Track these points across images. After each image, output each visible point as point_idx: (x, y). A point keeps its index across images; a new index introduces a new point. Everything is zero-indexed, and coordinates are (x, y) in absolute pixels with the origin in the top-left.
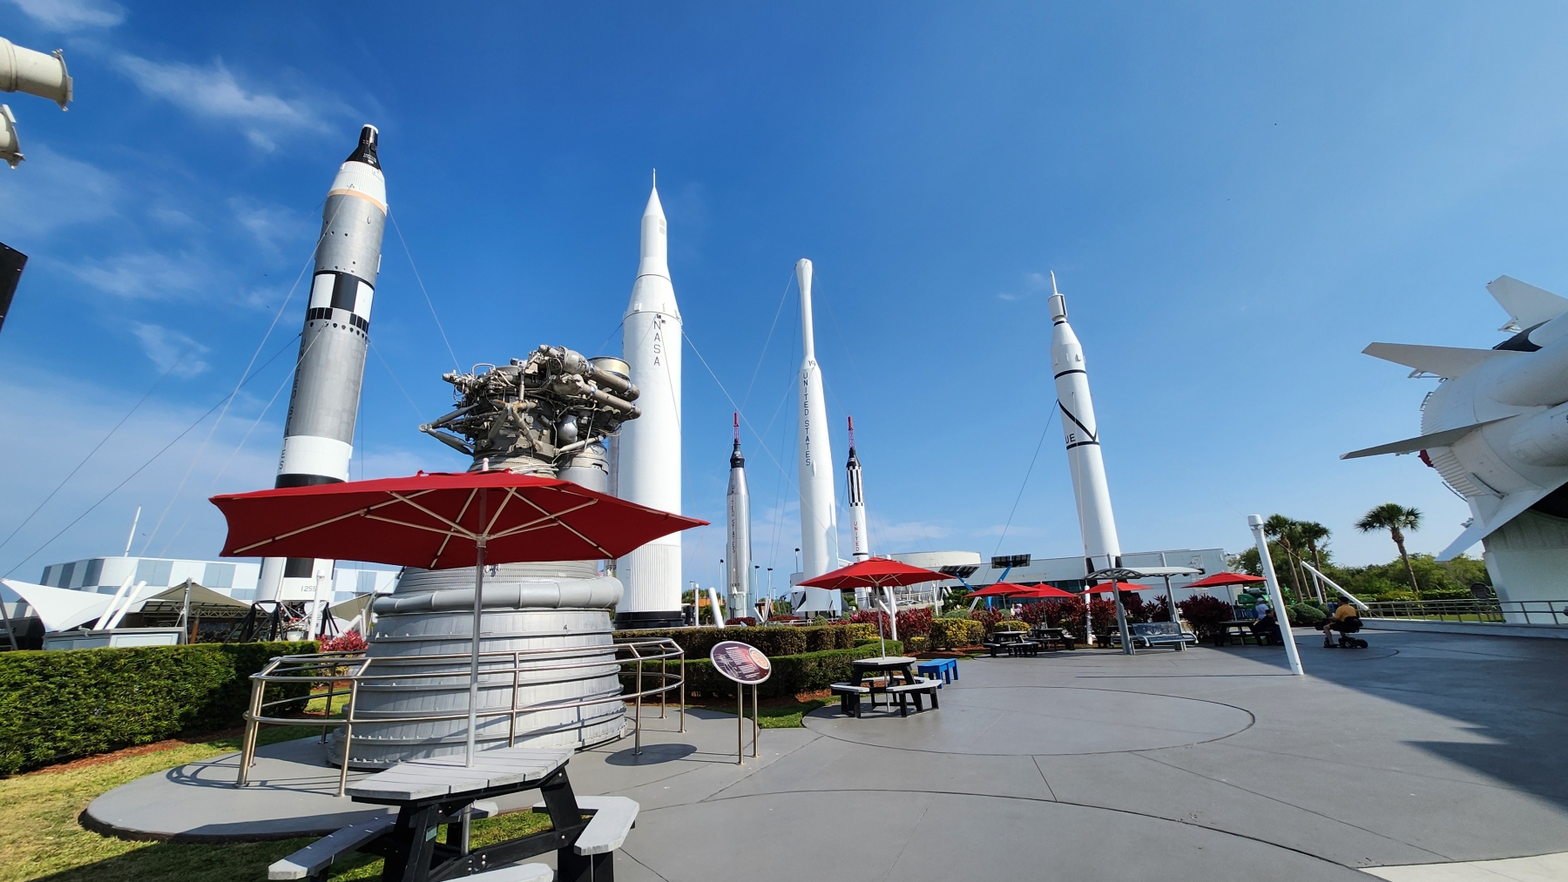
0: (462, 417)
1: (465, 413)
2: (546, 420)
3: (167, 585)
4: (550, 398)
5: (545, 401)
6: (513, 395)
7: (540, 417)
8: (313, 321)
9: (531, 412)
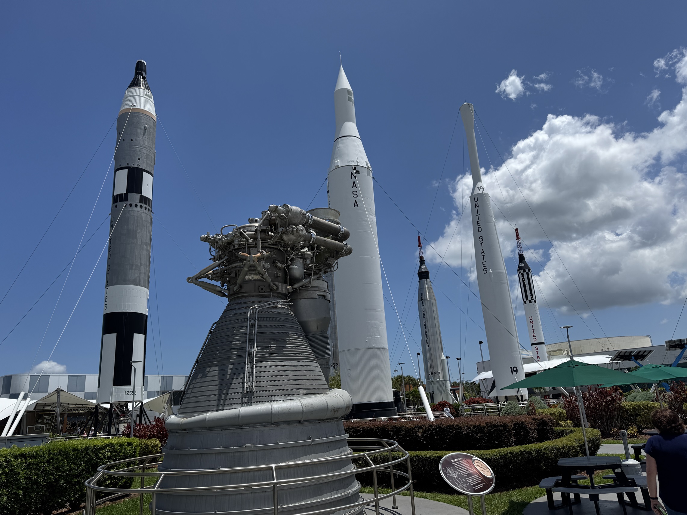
0: (217, 268)
1: (219, 266)
2: (279, 265)
3: (47, 392)
4: (281, 246)
5: (277, 249)
6: (253, 247)
7: (274, 262)
8: (117, 204)
9: (268, 259)
